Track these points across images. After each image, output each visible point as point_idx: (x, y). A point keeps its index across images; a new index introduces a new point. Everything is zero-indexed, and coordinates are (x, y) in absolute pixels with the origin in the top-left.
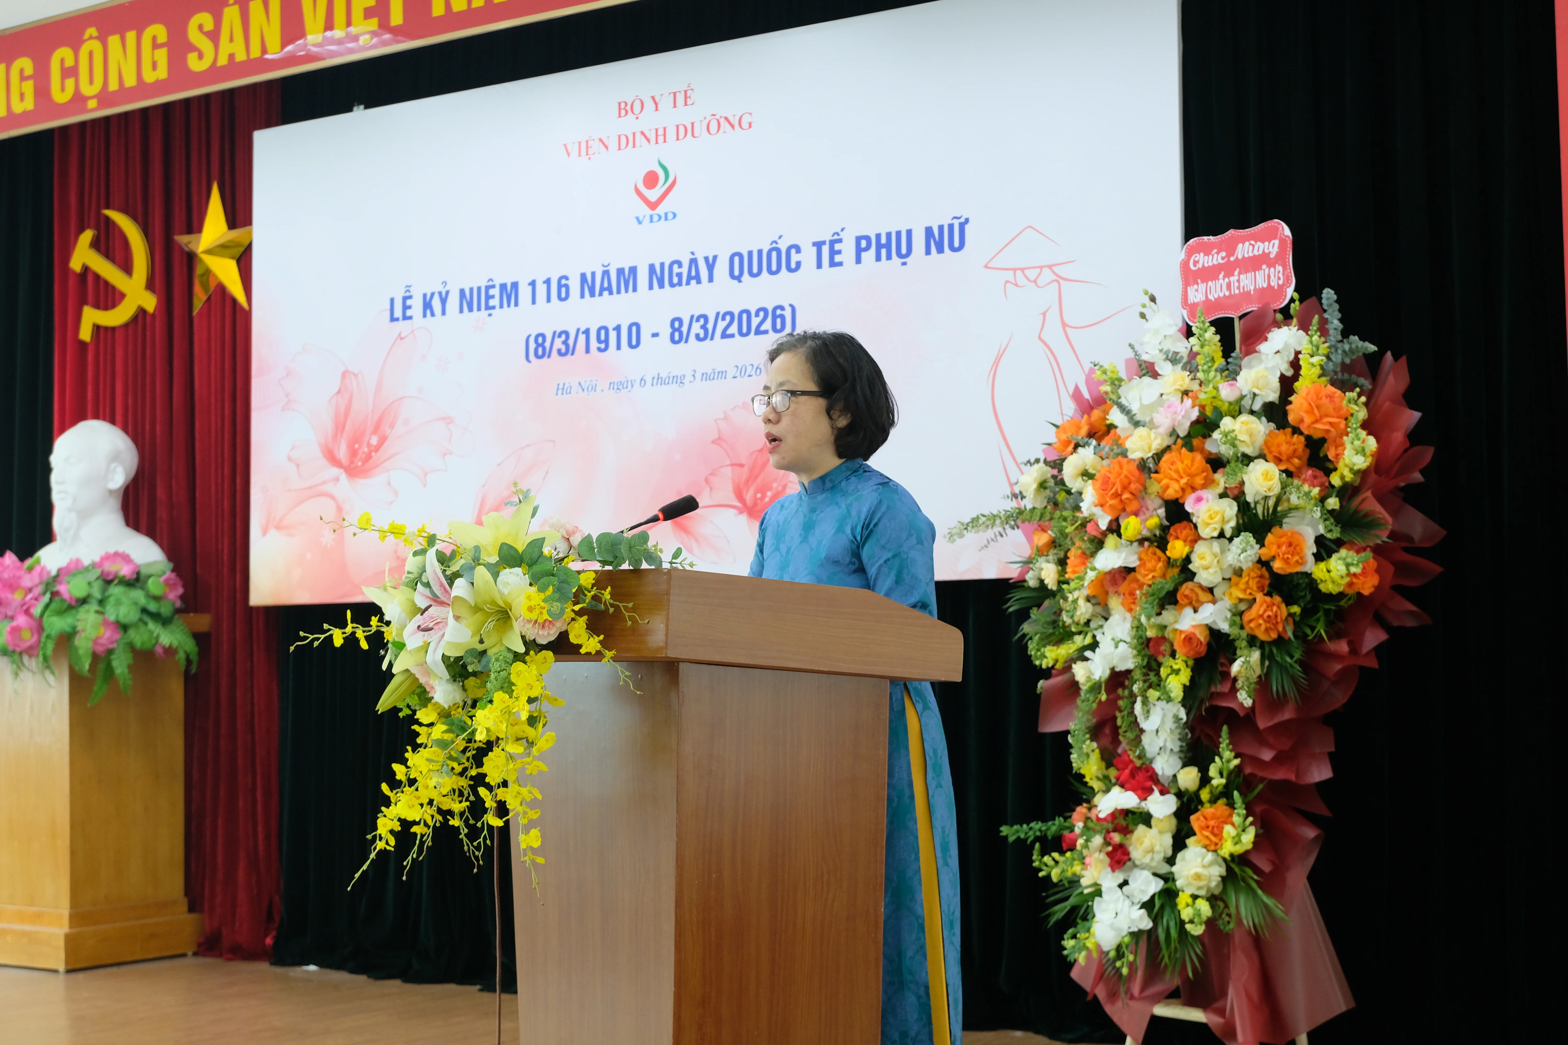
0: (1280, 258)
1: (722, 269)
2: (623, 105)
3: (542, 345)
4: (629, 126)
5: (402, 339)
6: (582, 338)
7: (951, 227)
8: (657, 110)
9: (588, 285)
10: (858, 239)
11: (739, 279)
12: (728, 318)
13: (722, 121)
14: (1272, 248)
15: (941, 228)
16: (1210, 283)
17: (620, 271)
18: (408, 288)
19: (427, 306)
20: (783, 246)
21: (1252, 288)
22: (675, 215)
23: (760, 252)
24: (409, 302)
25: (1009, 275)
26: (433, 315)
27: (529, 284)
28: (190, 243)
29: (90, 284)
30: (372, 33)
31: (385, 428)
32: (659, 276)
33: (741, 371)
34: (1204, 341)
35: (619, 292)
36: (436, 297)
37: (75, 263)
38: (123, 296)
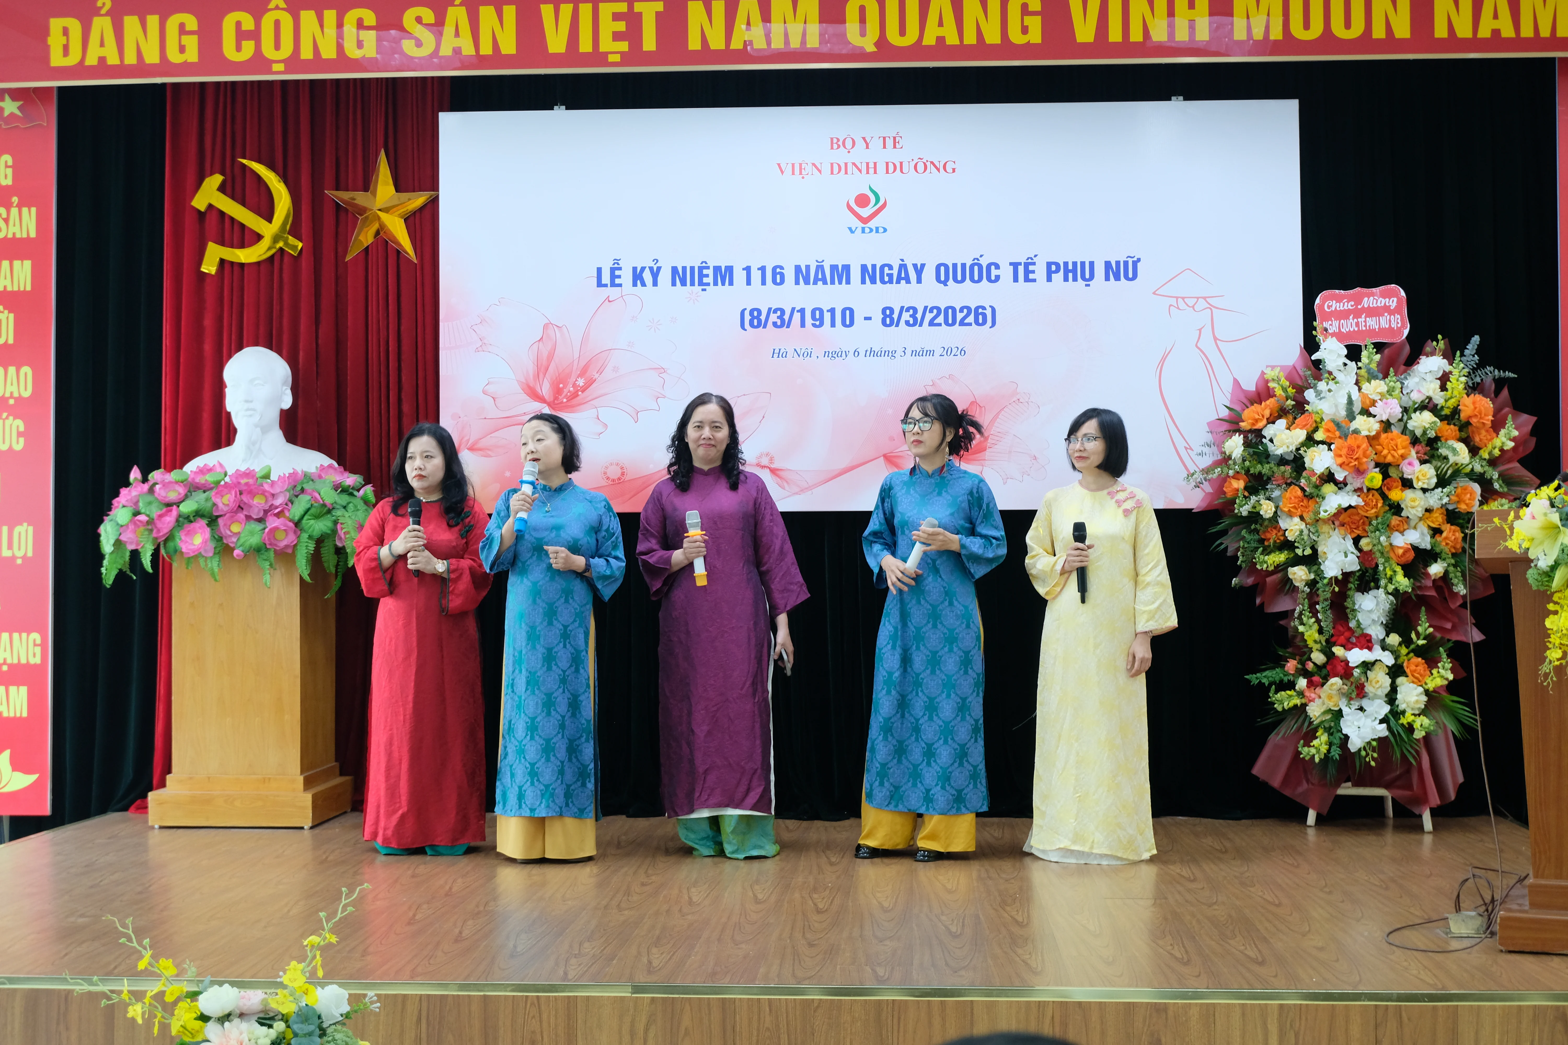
0: (1397, 310)
1: (929, 274)
2: (835, 141)
3: (758, 318)
4: (841, 156)
5: (609, 301)
6: (797, 316)
7: (1126, 263)
8: (867, 147)
9: (802, 275)
10: (1049, 265)
11: (945, 283)
12: (935, 311)
13: (928, 164)
14: (1393, 303)
15: (1118, 263)
16: (1342, 321)
17: (834, 268)
18: (617, 261)
19: (637, 277)
20: (984, 263)
21: (1377, 327)
22: (885, 230)
23: (963, 265)
24: (617, 273)
25: (1173, 301)
26: (643, 284)
27: (744, 269)
28: (354, 199)
29: (212, 222)
30: (622, 54)
31: (593, 373)
32: (870, 274)
33: (948, 351)
34: (1371, 361)
35: (833, 283)
36: (647, 271)
37: (200, 202)
38: (259, 237)
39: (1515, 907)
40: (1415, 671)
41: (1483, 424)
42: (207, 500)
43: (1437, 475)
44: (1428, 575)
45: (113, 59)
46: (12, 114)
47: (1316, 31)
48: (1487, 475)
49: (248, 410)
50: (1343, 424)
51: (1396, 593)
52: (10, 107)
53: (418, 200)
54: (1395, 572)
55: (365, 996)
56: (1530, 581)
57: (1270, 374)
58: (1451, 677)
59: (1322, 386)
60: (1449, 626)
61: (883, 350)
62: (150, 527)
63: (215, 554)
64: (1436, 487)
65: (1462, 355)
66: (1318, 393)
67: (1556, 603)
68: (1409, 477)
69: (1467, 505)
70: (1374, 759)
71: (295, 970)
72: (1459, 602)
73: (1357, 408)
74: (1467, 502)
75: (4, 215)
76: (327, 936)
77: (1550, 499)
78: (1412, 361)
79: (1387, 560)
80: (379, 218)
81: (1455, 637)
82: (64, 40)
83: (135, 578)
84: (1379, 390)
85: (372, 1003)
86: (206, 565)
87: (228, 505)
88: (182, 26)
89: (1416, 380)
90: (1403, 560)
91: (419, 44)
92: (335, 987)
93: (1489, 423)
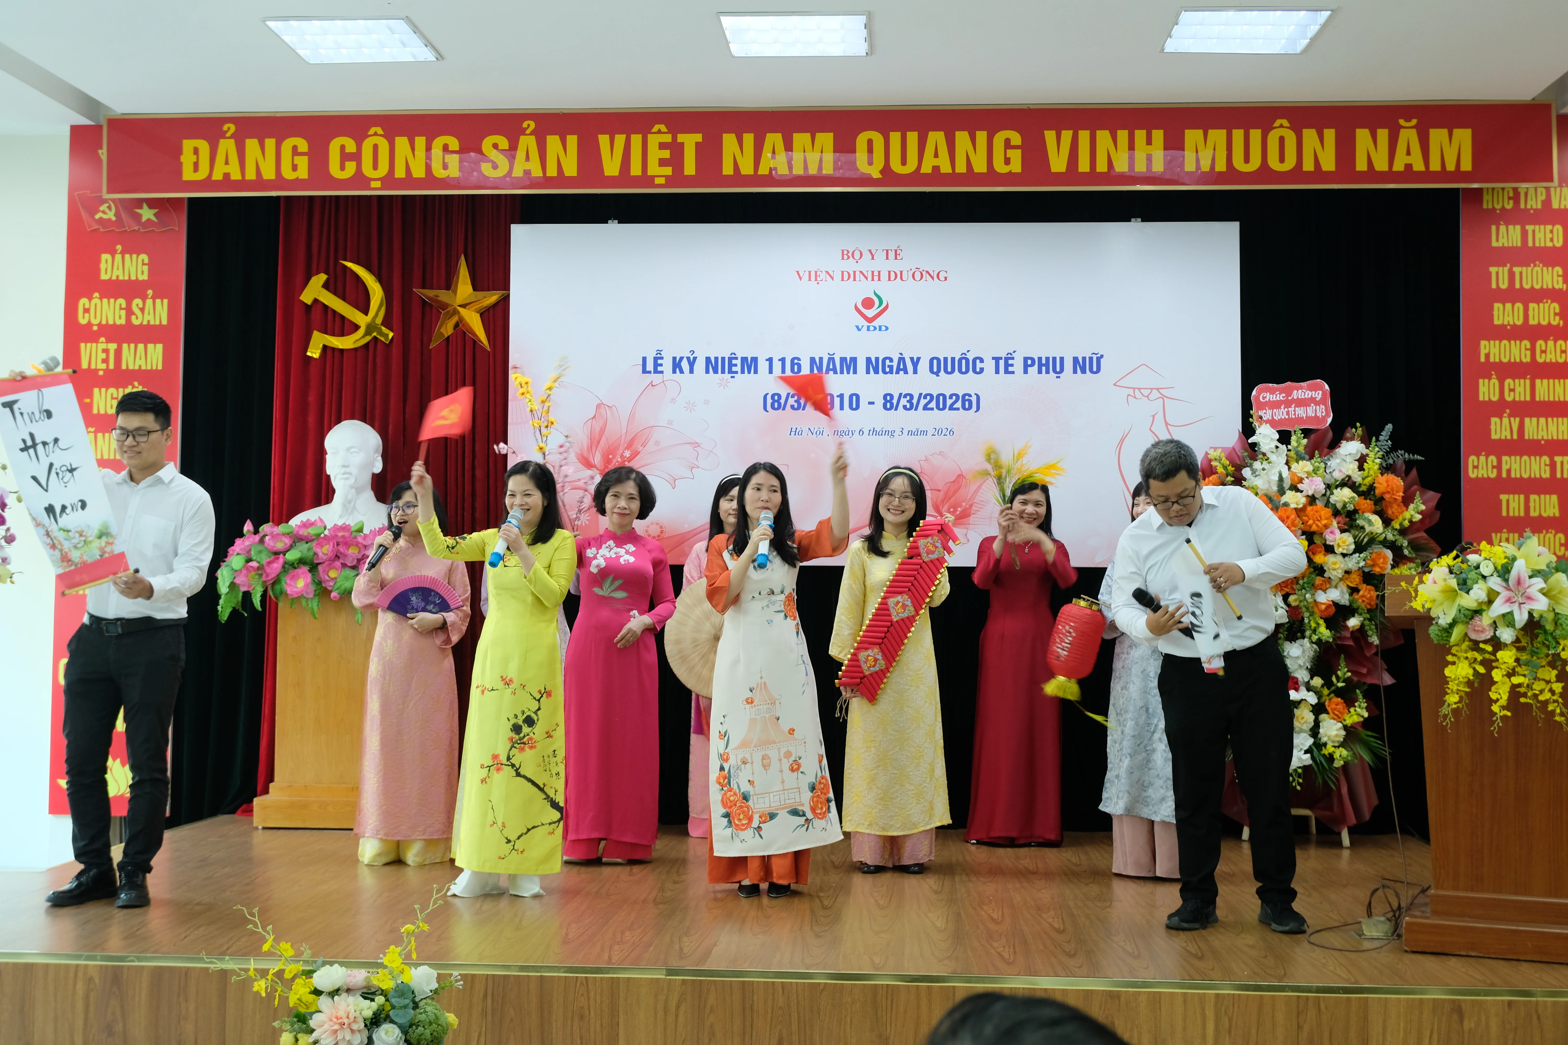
0: (1322, 402)
1: (924, 366)
2: (845, 252)
3: (778, 401)
4: (850, 265)
5: (653, 386)
7: (1091, 359)
8: (873, 258)
10: (1026, 359)
11: (937, 374)
12: (928, 398)
13: (924, 273)
14: (1318, 395)
15: (1084, 359)
16: (1275, 410)
17: (843, 360)
18: (659, 352)
19: (677, 365)
20: (971, 357)
21: (1305, 416)
22: (887, 328)
23: (953, 359)
24: (659, 362)
25: (1131, 392)
26: (682, 372)
27: (767, 360)
28: (438, 296)
29: (316, 315)
30: (666, 177)
31: (638, 446)
32: (874, 366)
33: (939, 432)
34: (1299, 444)
35: (842, 372)
36: (685, 360)
37: (307, 297)
38: (356, 327)
39: (1418, 913)
40: (1335, 709)
41: (1395, 499)
42: (309, 549)
43: (1355, 543)
44: (1347, 627)
45: (236, 175)
46: (149, 220)
47: (1255, 164)
48: (1399, 544)
49: (344, 473)
50: (1275, 498)
51: (1319, 642)
52: (147, 214)
53: (492, 298)
54: (1318, 624)
55: (451, 975)
56: (1432, 636)
57: (1213, 454)
58: (1366, 715)
59: (1257, 465)
60: (1364, 671)
61: (884, 430)
62: (260, 572)
63: (315, 595)
64: (1354, 552)
65: (1377, 440)
66: (1254, 472)
67: (1454, 655)
68: (1331, 544)
69: (1380, 568)
70: (1299, 784)
71: (393, 953)
72: (1373, 651)
73: (1287, 484)
74: (1381, 565)
75: (141, 306)
76: (421, 924)
77: (1449, 567)
78: (1334, 445)
79: (1312, 614)
80: (459, 313)
81: (1370, 681)
82: (194, 158)
83: (246, 615)
84: (1306, 470)
85: (457, 981)
86: (308, 605)
87: (327, 554)
88: (295, 148)
89: (1338, 461)
90: (1326, 614)
91: (495, 167)
92: (426, 967)
93: (1400, 499)
